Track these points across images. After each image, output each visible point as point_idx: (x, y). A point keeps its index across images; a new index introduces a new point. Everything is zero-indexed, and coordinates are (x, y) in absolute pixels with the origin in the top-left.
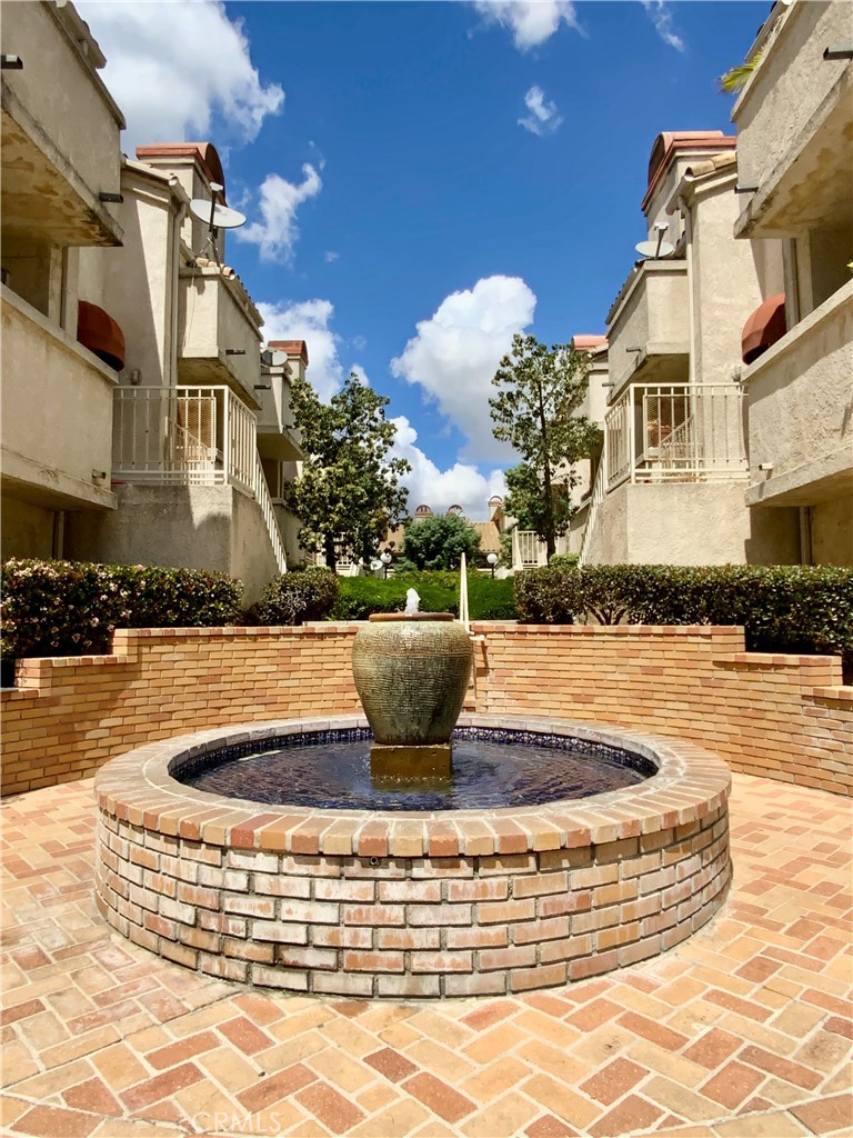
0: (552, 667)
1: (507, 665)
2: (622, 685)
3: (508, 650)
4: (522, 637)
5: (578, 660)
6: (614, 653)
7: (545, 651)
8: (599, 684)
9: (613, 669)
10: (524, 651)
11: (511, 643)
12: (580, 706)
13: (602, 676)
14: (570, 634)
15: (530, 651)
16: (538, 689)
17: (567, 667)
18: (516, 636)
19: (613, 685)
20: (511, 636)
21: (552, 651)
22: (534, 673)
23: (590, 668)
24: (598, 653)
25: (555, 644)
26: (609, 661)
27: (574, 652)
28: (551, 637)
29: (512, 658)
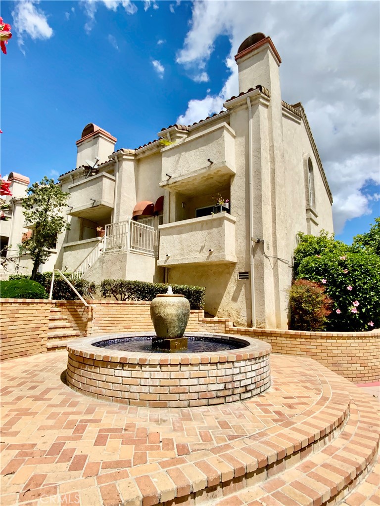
0: (117, 316)
1: (101, 316)
2: (141, 321)
3: (101, 311)
4: (108, 305)
5: (127, 313)
6: (140, 311)
7: (116, 310)
8: (133, 321)
9: (139, 316)
10: (107, 311)
11: (103, 308)
12: (126, 330)
13: (135, 319)
14: (125, 304)
15: (110, 311)
16: (111, 325)
17: (123, 316)
18: (105, 305)
19: (139, 321)
20: (103, 305)
21: (118, 311)
22: (110, 319)
23: (131, 316)
24: (134, 311)
25: (120, 308)
26: (138, 313)
27: (126, 311)
28: (118, 305)
29: (103, 313)
